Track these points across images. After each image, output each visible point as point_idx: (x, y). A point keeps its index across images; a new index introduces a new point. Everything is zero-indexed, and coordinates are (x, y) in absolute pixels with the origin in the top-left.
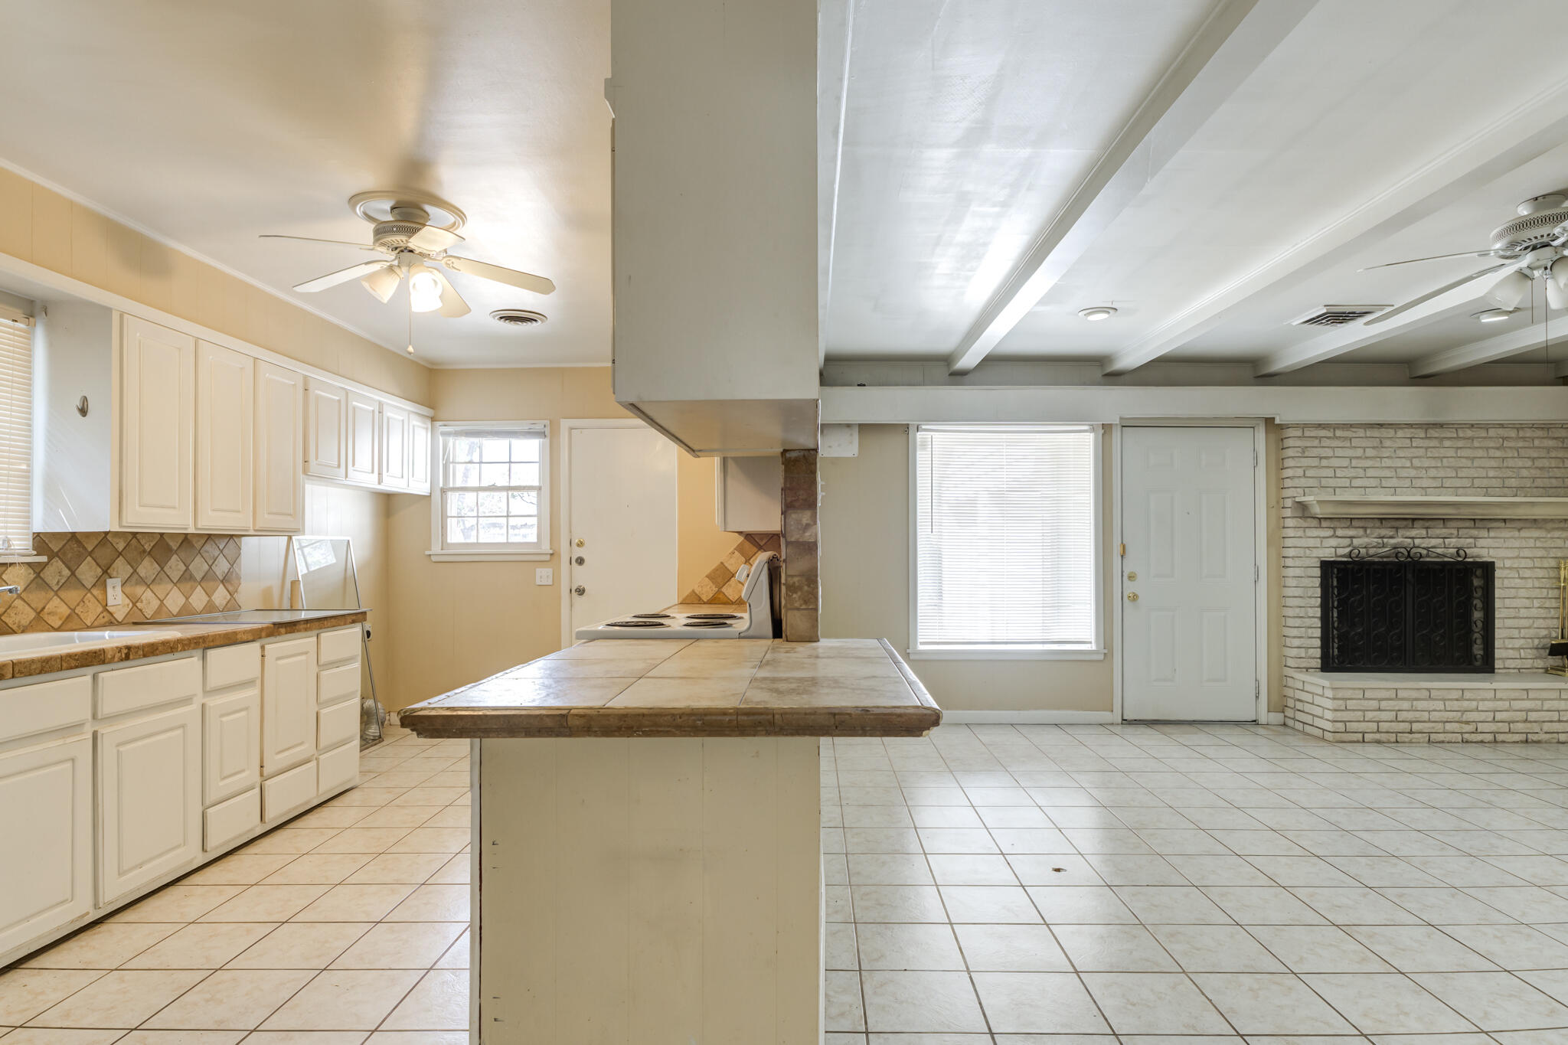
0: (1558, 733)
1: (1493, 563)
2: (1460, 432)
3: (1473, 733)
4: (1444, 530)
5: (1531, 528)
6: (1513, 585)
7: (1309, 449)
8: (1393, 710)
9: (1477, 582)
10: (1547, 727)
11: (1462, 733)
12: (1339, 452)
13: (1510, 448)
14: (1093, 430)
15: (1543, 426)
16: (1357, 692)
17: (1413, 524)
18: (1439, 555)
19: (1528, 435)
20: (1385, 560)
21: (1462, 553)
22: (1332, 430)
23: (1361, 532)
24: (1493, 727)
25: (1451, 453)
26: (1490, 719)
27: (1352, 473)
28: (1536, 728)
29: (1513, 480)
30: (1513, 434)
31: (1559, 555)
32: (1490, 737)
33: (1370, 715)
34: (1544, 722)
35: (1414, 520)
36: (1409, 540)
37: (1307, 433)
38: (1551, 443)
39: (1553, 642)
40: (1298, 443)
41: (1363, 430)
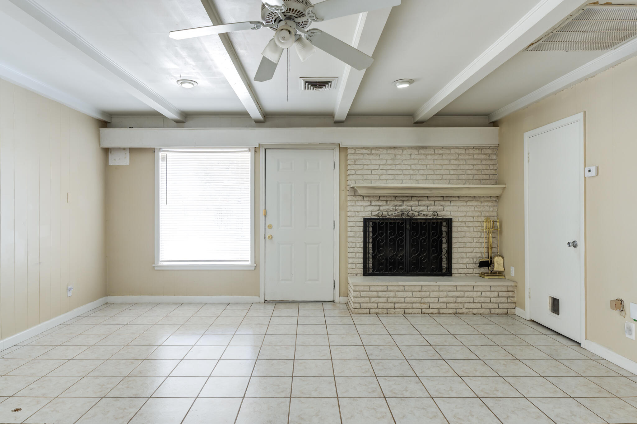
0: (473, 309)
1: (451, 219)
2: (436, 151)
3: (428, 309)
4: (428, 202)
5: (472, 201)
6: (462, 231)
7: (358, 160)
8: (385, 297)
9: (444, 229)
10: (467, 306)
11: (421, 309)
12: (374, 162)
13: (462, 159)
14: (250, 150)
15: (479, 148)
16: (366, 287)
17: (411, 199)
18: (424, 215)
19: (471, 152)
20: (397, 217)
21: (436, 214)
22: (370, 150)
23: (384, 203)
24: (438, 306)
25: (431, 162)
26: (438, 302)
27: (380, 172)
28: (461, 306)
29: (463, 176)
30: (463, 152)
32: (436, 311)
34: (465, 303)
35: (412, 197)
36: (409, 207)
37: (357, 152)
38: (483, 157)
40: (352, 157)
41: (385, 150)
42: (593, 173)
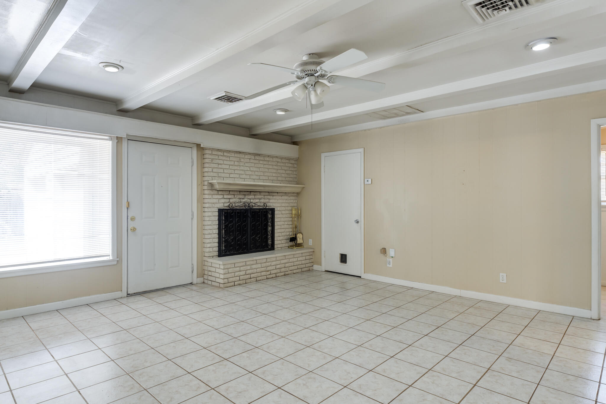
0: (293, 270)
1: (274, 209)
2: (265, 158)
3: (270, 275)
4: (260, 196)
5: (284, 195)
6: (280, 217)
7: (214, 160)
8: (245, 270)
9: (270, 216)
10: (291, 268)
11: (266, 275)
12: (225, 162)
13: (279, 166)
14: (111, 139)
15: (288, 159)
16: (232, 265)
17: (250, 193)
18: (259, 206)
19: (284, 161)
20: (241, 208)
21: (265, 205)
22: (223, 152)
23: (233, 196)
24: (275, 271)
25: (262, 166)
26: (275, 268)
27: (230, 171)
28: (287, 269)
29: (280, 178)
30: (280, 160)
31: (292, 205)
32: (274, 275)
33: (237, 274)
34: (290, 267)
35: (250, 192)
36: (249, 200)
37: (213, 153)
38: (290, 165)
39: (291, 237)
40: (210, 157)
41: (233, 154)
42: (370, 182)
